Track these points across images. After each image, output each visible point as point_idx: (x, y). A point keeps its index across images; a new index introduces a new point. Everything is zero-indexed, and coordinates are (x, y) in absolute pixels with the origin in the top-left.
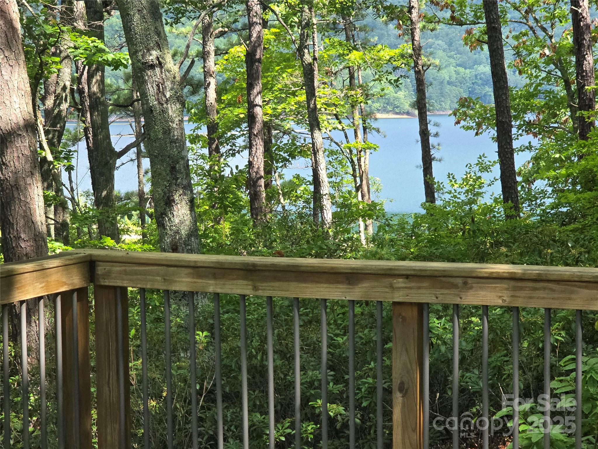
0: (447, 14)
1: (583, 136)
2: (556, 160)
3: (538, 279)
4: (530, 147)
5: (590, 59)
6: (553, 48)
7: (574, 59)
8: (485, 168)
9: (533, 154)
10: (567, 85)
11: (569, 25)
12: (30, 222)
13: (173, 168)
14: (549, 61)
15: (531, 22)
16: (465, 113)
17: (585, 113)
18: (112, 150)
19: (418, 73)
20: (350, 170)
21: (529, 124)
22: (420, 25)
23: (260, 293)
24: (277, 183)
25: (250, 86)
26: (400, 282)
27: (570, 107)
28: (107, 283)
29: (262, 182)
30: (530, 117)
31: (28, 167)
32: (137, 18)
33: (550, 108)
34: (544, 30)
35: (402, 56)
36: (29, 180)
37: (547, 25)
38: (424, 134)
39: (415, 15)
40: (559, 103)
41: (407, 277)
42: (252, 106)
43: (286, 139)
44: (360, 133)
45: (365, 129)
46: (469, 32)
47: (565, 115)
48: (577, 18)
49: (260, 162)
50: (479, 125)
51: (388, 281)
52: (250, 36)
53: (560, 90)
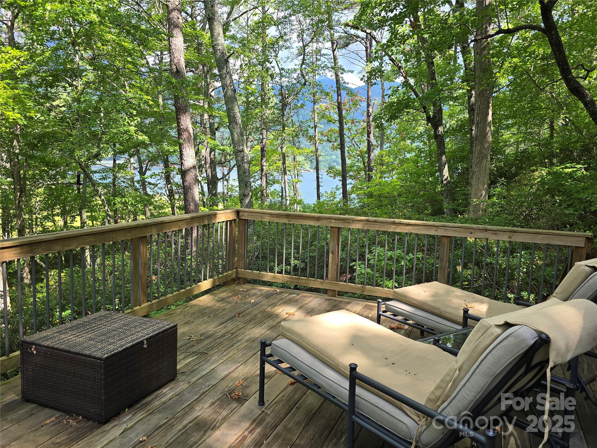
0: (326, 138)
1: (369, 181)
2: (359, 188)
3: (375, 221)
4: (351, 184)
5: (372, 155)
6: (360, 151)
7: (367, 155)
8: (338, 189)
9: (352, 186)
10: (364, 163)
11: (366, 144)
12: (193, 199)
13: (246, 185)
14: (359, 155)
15: (353, 142)
16: (330, 172)
17: (370, 173)
18: (217, 178)
19: (317, 157)
20: (293, 189)
21: (351, 176)
22: (318, 142)
23: (290, 222)
24: (269, 191)
25: (262, 159)
26: (333, 221)
27: (365, 171)
28: (243, 218)
29: (265, 191)
30: (351, 173)
31: (194, 182)
32: (236, 135)
33: (358, 171)
34: (357, 145)
35: (312, 152)
36: (194, 186)
37: (359, 144)
38: (318, 178)
39: (317, 138)
40: (361, 170)
41: (335, 219)
42: (262, 166)
43: (272, 177)
44: (296, 176)
45: (298, 175)
46: (333, 145)
47: (363, 173)
48: (369, 142)
49: (264, 184)
50: (335, 176)
51: (329, 220)
52: (262, 142)
53: (361, 165)
